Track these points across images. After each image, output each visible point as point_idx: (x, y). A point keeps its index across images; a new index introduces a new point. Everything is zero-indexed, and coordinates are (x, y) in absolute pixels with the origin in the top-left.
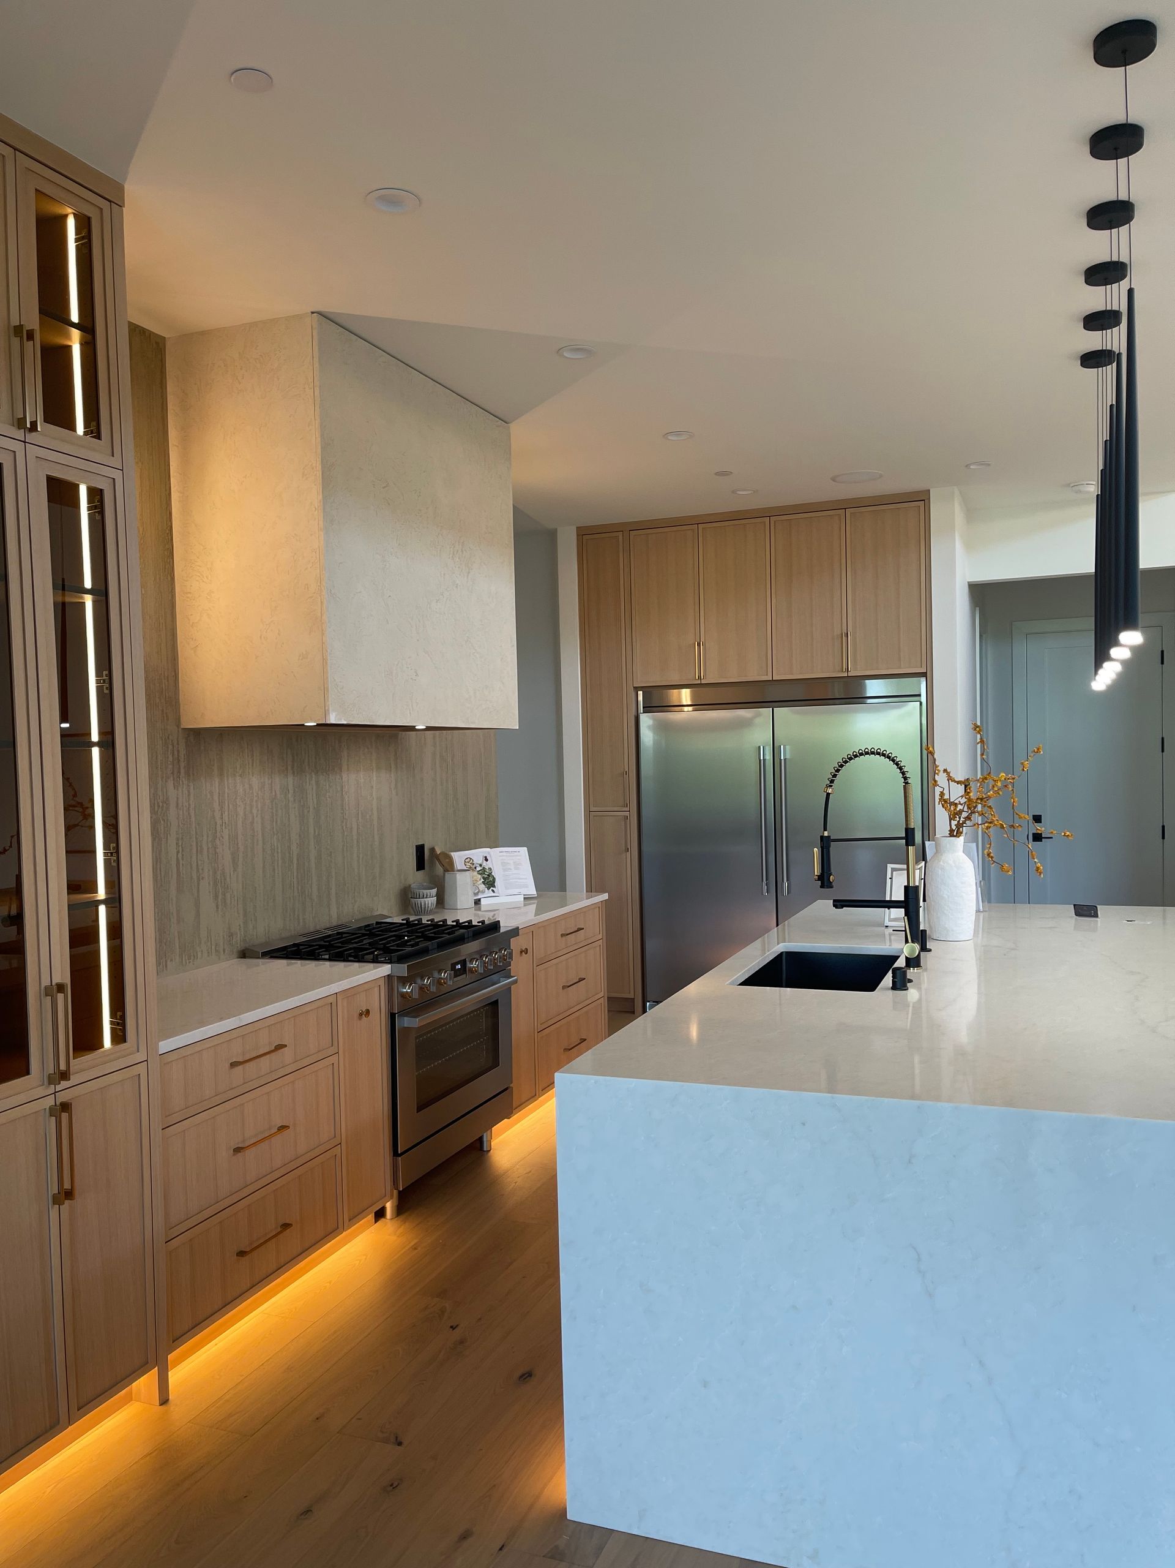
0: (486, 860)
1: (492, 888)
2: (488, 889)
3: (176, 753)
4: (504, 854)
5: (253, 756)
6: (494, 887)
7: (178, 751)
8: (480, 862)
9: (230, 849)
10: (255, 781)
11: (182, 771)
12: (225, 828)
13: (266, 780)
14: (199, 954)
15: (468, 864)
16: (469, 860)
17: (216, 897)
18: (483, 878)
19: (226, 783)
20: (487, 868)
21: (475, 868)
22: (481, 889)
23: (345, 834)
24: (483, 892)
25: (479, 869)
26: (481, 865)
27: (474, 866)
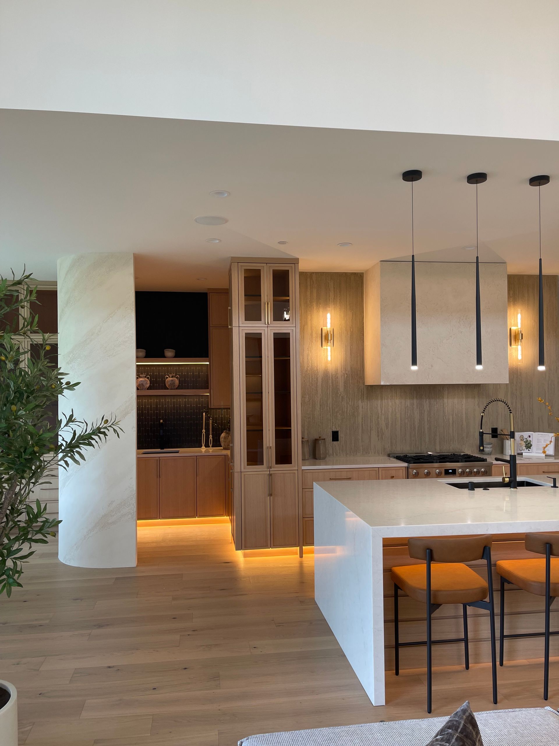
0: (530, 437)
1: (529, 449)
2: (527, 449)
3: (362, 392)
4: (540, 435)
5: (396, 393)
6: (530, 448)
7: (363, 392)
8: (526, 438)
9: (385, 422)
10: (397, 401)
11: (365, 398)
12: (383, 415)
13: (403, 401)
14: (371, 453)
15: (521, 438)
16: (522, 436)
17: (378, 436)
18: (526, 444)
19: (384, 402)
20: (529, 440)
21: (524, 440)
22: (523, 449)
23: (445, 421)
24: (524, 450)
25: (525, 440)
26: (526, 439)
27: (523, 439)
